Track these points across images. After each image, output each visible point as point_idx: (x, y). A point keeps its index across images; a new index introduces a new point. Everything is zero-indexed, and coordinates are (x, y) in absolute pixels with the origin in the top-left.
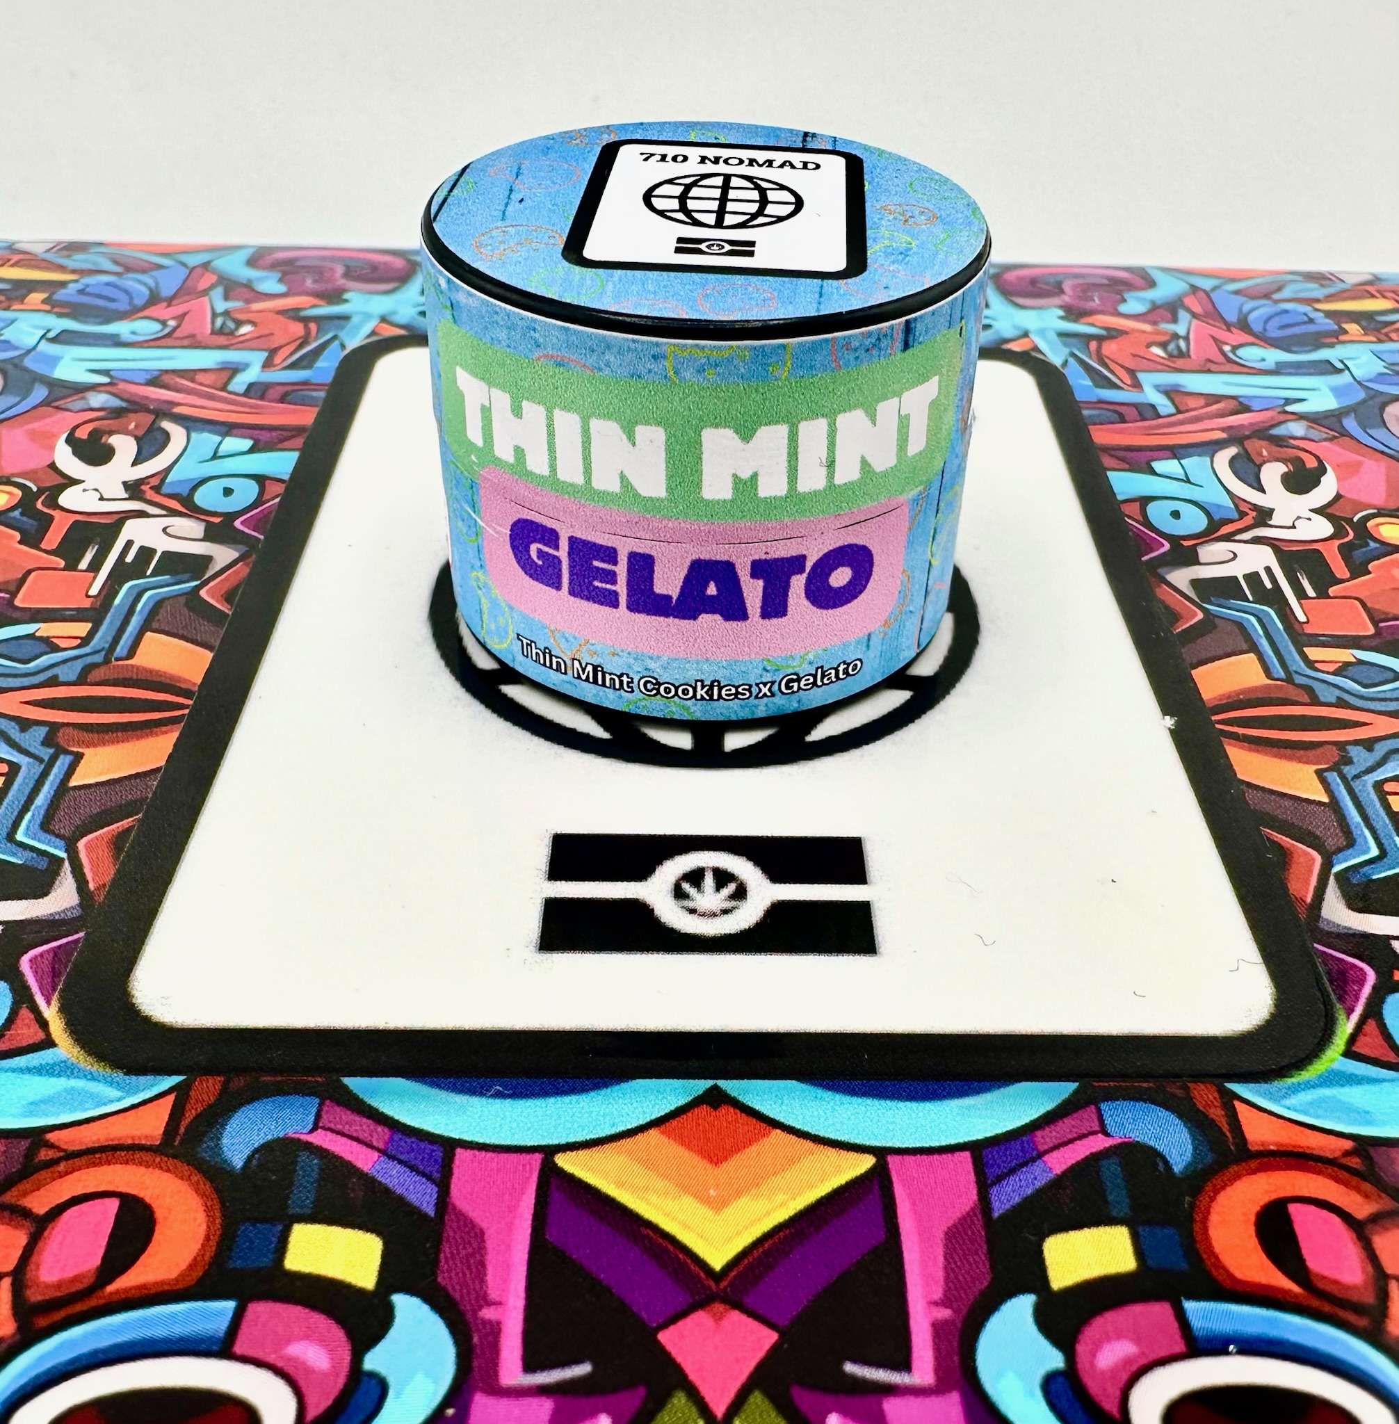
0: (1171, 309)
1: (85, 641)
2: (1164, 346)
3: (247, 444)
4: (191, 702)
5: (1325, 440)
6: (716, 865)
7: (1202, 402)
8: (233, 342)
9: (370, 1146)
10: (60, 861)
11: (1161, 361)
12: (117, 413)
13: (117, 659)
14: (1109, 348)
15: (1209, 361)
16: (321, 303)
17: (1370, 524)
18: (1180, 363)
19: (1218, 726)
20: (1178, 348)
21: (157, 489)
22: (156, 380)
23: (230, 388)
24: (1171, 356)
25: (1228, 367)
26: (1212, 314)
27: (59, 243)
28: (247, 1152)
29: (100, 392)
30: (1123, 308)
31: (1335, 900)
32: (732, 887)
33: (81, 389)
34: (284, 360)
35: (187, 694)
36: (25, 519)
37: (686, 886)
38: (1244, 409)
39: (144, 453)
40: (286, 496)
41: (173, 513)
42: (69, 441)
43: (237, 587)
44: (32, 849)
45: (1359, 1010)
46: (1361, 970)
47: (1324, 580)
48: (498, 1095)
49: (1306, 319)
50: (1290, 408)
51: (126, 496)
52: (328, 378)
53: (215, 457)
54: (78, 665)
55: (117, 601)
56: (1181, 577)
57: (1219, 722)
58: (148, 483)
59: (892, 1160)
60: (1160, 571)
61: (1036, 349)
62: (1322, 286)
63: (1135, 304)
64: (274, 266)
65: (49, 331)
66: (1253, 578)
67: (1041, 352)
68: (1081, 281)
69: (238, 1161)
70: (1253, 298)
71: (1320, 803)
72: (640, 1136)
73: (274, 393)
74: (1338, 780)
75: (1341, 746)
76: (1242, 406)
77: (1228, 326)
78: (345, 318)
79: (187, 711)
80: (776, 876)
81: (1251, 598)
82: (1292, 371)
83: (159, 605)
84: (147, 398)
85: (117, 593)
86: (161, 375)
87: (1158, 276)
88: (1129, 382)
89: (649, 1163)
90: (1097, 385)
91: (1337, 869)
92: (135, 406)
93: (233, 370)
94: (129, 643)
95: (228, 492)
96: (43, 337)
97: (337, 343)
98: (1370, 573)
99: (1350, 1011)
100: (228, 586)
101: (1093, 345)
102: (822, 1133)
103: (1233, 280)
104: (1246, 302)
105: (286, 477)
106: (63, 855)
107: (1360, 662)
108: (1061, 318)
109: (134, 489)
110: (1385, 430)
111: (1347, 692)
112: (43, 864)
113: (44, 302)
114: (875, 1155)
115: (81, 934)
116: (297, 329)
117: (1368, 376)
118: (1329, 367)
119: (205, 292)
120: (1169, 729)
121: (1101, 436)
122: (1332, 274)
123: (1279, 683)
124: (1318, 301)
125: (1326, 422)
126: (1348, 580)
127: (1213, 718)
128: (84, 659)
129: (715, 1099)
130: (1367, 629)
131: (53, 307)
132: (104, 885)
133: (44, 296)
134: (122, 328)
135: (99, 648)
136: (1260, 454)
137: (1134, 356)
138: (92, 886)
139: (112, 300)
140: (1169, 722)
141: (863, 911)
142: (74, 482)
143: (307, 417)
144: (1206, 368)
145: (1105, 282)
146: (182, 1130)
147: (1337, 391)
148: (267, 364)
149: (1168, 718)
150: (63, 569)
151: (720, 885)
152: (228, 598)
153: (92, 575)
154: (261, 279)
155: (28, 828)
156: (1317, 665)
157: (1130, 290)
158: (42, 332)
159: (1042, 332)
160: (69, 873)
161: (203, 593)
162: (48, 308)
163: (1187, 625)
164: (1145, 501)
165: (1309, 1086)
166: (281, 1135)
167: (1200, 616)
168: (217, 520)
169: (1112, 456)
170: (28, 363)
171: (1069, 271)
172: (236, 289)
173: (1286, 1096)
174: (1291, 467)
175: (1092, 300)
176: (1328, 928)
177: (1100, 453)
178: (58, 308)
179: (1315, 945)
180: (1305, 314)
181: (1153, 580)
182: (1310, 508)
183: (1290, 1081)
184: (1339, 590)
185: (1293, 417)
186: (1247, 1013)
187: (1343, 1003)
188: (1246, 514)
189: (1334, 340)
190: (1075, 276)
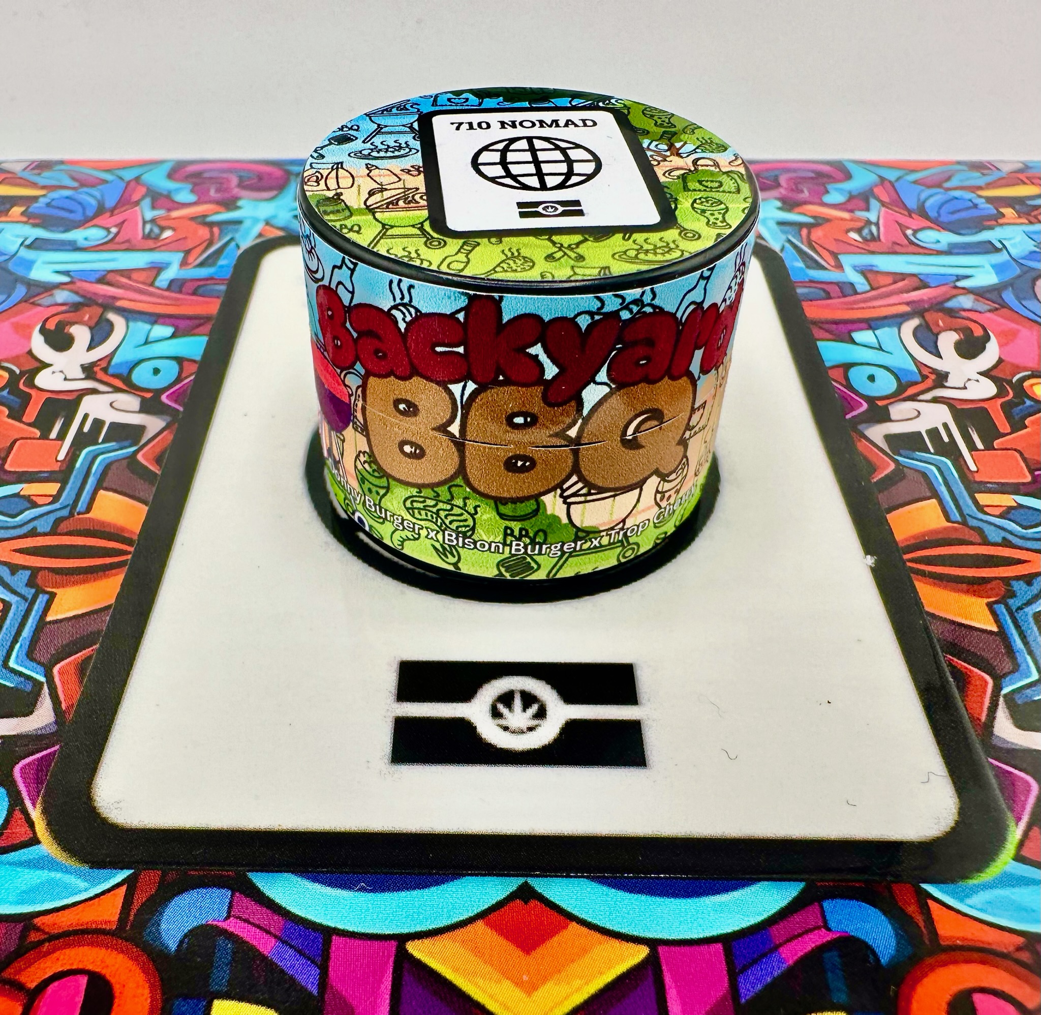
0: (861, 200)
1: (56, 498)
2: (859, 231)
3: (168, 331)
4: (132, 549)
5: (990, 311)
6: (523, 688)
8: (159, 244)
9: (268, 932)
10: (41, 684)
11: (858, 244)
12: (76, 307)
13: (79, 514)
14: (818, 234)
15: (895, 243)
16: (222, 209)
17: (1026, 384)
18: (873, 246)
19: (909, 564)
20: (871, 232)
21: (105, 370)
22: (104, 279)
23: (157, 284)
24: (865, 240)
25: (912, 248)
26: (896, 202)
27: (33, 162)
28: (179, 936)
29: (63, 289)
30: (827, 199)
31: (1004, 720)
32: (535, 708)
33: (49, 288)
34: (196, 259)
35: (129, 542)
36: (12, 397)
37: (501, 707)
38: (923, 285)
39: (96, 339)
40: (198, 373)
41: (118, 390)
42: (43, 331)
43: (165, 450)
44: (20, 674)
45: (1026, 818)
46: (1027, 782)
47: (990, 434)
48: (362, 889)
49: (971, 204)
50: (960, 284)
51: (83, 376)
52: (227, 274)
53: (147, 342)
54: (52, 518)
55: (78, 465)
56: (877, 433)
57: (912, 560)
58: (98, 366)
59: (660, 949)
60: (860, 427)
61: (762, 237)
62: (984, 174)
63: (835, 196)
64: (187, 178)
65: (26, 239)
66: (934, 433)
67: (765, 240)
68: (793, 175)
69: (173, 946)
70: (929, 186)
71: (991, 633)
72: (470, 928)
73: (190, 287)
74: (1004, 611)
75: (1006, 581)
76: (921, 283)
77: (910, 213)
78: (239, 222)
79: (129, 557)
80: (569, 698)
81: (932, 450)
82: (961, 251)
83: (107, 469)
84: (95, 294)
85: (79, 456)
86: (107, 274)
87: (852, 168)
88: (833, 263)
89: (477, 951)
90: (808, 267)
91: (1005, 691)
92: (88, 301)
93: (158, 269)
94: (87, 499)
95: (156, 371)
96: (22, 244)
97: (233, 244)
98: (1026, 427)
99: (1018, 819)
100: (158, 450)
101: (804, 232)
102: (610, 926)
103: (913, 171)
104: (922, 191)
105: (198, 358)
106: (42, 679)
107: (1020, 506)
108: (780, 209)
109: (89, 371)
110: (1036, 301)
111: (1011, 533)
112: (29, 687)
113: (23, 214)
114: (648, 945)
115: (57, 747)
116: (204, 233)
117: (1023, 254)
118: (990, 246)
119: (137, 203)
120: (871, 567)
121: (812, 311)
122: (990, 163)
123: (956, 525)
124: (980, 188)
125: (988, 295)
126: (1009, 434)
127: (906, 557)
128: (55, 513)
129: (525, 894)
130: (1025, 477)
131: (29, 219)
132: (73, 705)
133: (22, 209)
134: (78, 235)
135: (66, 504)
136: (937, 325)
137: (837, 240)
138: (64, 706)
139: (71, 211)
140: (870, 560)
141: (634, 727)
142: (47, 365)
143: (213, 308)
144: (894, 250)
145: (813, 175)
146: (131, 918)
147: (998, 268)
148: (184, 263)
149: (869, 557)
150: (39, 439)
151: (526, 706)
152: (158, 460)
153: (60, 442)
154: (178, 190)
155: (17, 656)
156: (985, 509)
157: (832, 182)
158: (22, 240)
159: (764, 222)
160: (47, 695)
161: (140, 457)
162: (25, 219)
163: (883, 475)
164: (847, 367)
165: (986, 886)
166: (204, 922)
167: (892, 466)
168: (149, 395)
169: (821, 328)
170: (11, 266)
171: (784, 167)
172: (160, 199)
173: (967, 896)
174: (962, 335)
175: (802, 191)
176: (1000, 744)
177: (811, 326)
178: (32, 219)
179: (990, 760)
180: (970, 200)
181: (854, 434)
182: (979, 371)
183: (971, 882)
184: (1002, 443)
185: (962, 291)
186: (936, 821)
187: (1013, 811)
188: (927, 377)
189: (994, 223)
190: (788, 170)
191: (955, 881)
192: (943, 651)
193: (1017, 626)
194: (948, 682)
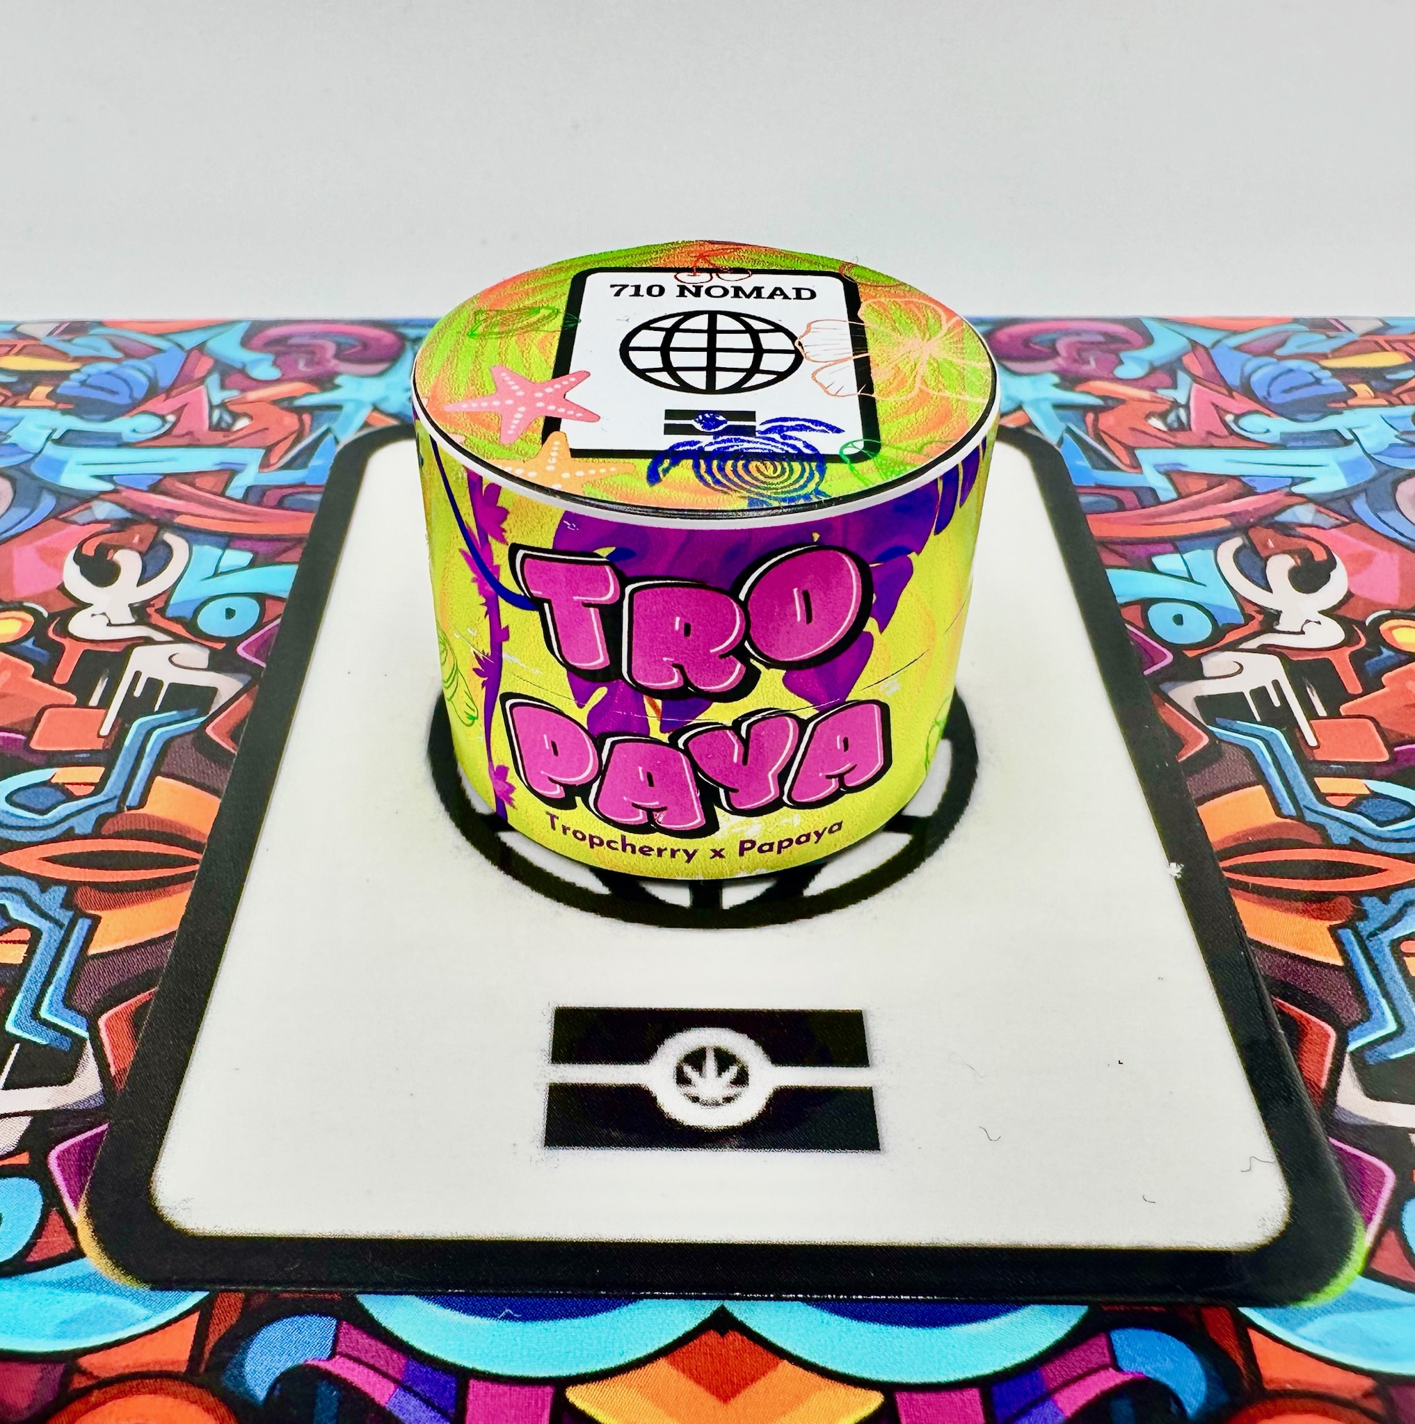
0: (1168, 372)
1: (99, 787)
2: (1163, 416)
3: (244, 557)
4: (200, 857)
5: (1337, 526)
6: (717, 1045)
7: (1204, 484)
8: (232, 437)
9: (385, 1375)
10: (83, 1040)
11: (1160, 435)
12: (122, 525)
13: (130, 808)
14: (1107, 421)
15: (1210, 433)
16: (315, 389)
17: (1383, 627)
18: (1181, 437)
20: (1178, 418)
21: (161, 611)
22: (158, 485)
23: (229, 493)
24: (1171, 429)
25: (1232, 441)
26: (1213, 378)
27: (62, 323)
28: (269, 1380)
29: (104, 500)
30: (1121, 372)
31: (1351, 1085)
32: (733, 1071)
33: (86, 499)
34: (281, 458)
35: (196, 847)
36: (38, 649)
37: (689, 1070)
38: (1250, 491)
39: (150, 569)
40: (285, 617)
41: (178, 639)
42: (79, 558)
43: (243, 721)
44: (55, 1027)
45: (1377, 1219)
46: (1380, 1171)
47: (1335, 696)
48: (508, 1317)
49: (1312, 379)
50: (1295, 489)
51: (133, 621)
52: (323, 479)
53: (216, 574)
54: (93, 815)
55: (127, 742)
56: (1185, 694)
57: (1229, 869)
58: (153, 606)
59: (900, 1398)
60: (1165, 687)
61: (1031, 424)
62: (1329, 337)
63: (1132, 366)
64: (269, 345)
65: (54, 431)
66: (1260, 694)
67: (1036, 428)
68: (1075, 339)
69: (261, 1393)
70: (1257, 354)
71: (1334, 967)
72: (649, 1367)
73: (272, 497)
74: (1353, 938)
75: (1356, 896)
76: (1246, 488)
77: (1230, 391)
78: (337, 407)
79: (197, 867)
80: (779, 1056)
81: (1258, 719)
82: (1299, 444)
83: (166, 747)
84: (149, 507)
85: (127, 731)
86: (161, 480)
87: (1154, 328)
88: (1128, 462)
89: (657, 1399)
90: (1095, 467)
91: (1352, 1047)
92: (137, 517)
93: (229, 472)
94: (141, 789)
95: (230, 613)
96: (48, 439)
97: (329, 437)
98: (1384, 687)
99: (1368, 1220)
100: (233, 722)
101: (1090, 417)
102: (831, 1366)
103: (1235, 333)
104: (1249, 360)
105: (286, 595)
106: (85, 1034)
107: (1375, 795)
108: (1057, 386)
109: (140, 612)
110: (1397, 512)
111: (1362, 831)
112: (66, 1045)
113: (49, 396)
114: (883, 1392)
115: (105, 1127)
116: (291, 421)
117: (1377, 450)
118: (1336, 438)
119: (202, 381)
120: (1176, 878)
121: (1100, 527)
122: (1337, 320)
123: (1288, 821)
125: (1333, 505)
126: (1361, 696)
127: (1222, 864)
128: (97, 808)
129: (722, 1323)
130: (1381, 755)
131: (58, 403)
132: (125, 1070)
133: (48, 389)
134: (123, 426)
135: (112, 796)
136: (1266, 546)
137: (1133, 429)
138: (113, 1070)
139: (113, 393)
140: (1175, 869)
141: (864, 1097)
142: (85, 606)
143: (302, 525)
144: (1208, 443)
145: (1101, 338)
146: (207, 1355)
147: (1348, 468)
148: (265, 464)
149: (1173, 865)
150: (75, 706)
151: (722, 1068)
152: (234, 736)
153: (104, 711)
154: (256, 363)
155: (51, 1004)
156: (1328, 798)
157: (1128, 349)
158: (49, 432)
159: (1036, 403)
160: (91, 1056)
161: (209, 731)
162: (52, 403)
163: (1192, 752)
164: (1146, 604)
165: (1326, 1311)
166: (301, 1362)
167: (1206, 740)
168: (220, 646)
169: (1111, 551)
170: (35, 469)
171: (1063, 327)
172: (230, 374)
173: (1301, 1324)
174: (1299, 561)
175: (1088, 362)
176: (1344, 1119)
177: (1099, 548)
178: (61, 403)
179: (1331, 1139)
180: (1311, 374)
181: (1156, 698)
182: (1320, 610)
183: (1306, 1305)
184: (1351, 708)
185: (1300, 500)
186: (1260, 1223)
187: (1361, 1210)
188: (1253, 618)
189: (1343, 405)
190: (1067, 333)
191: (1285, 1303)
192: (1271, 993)
193: (1369, 959)
194: (1276, 1033)
